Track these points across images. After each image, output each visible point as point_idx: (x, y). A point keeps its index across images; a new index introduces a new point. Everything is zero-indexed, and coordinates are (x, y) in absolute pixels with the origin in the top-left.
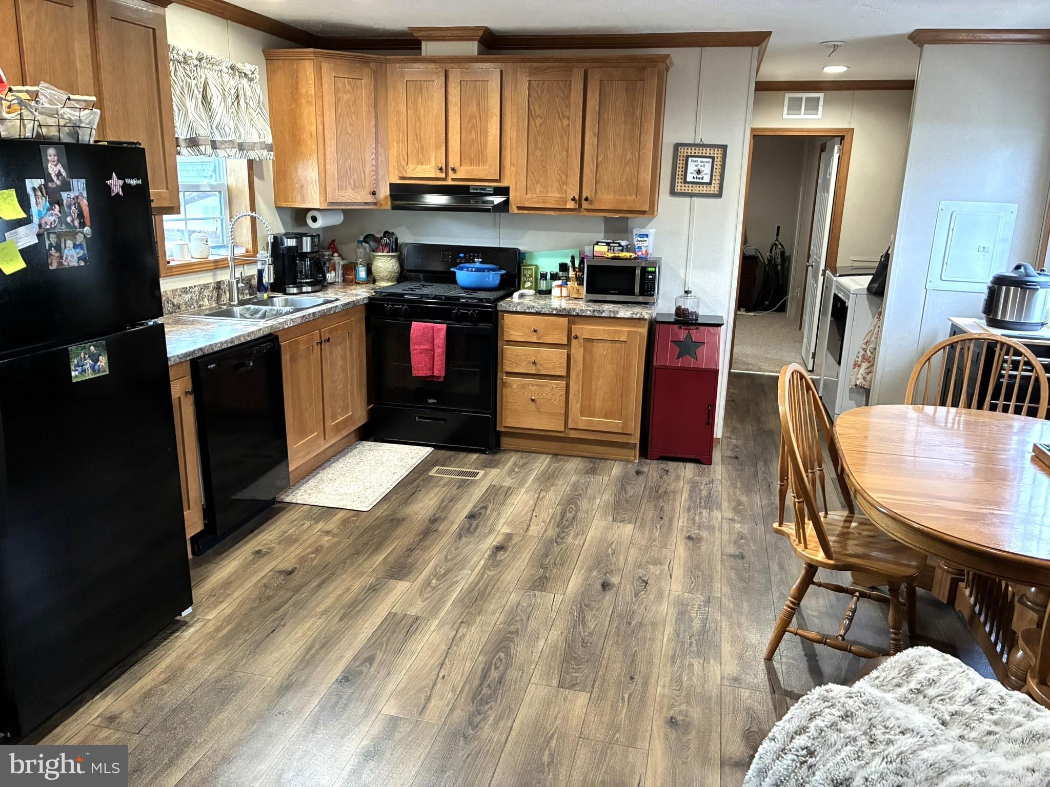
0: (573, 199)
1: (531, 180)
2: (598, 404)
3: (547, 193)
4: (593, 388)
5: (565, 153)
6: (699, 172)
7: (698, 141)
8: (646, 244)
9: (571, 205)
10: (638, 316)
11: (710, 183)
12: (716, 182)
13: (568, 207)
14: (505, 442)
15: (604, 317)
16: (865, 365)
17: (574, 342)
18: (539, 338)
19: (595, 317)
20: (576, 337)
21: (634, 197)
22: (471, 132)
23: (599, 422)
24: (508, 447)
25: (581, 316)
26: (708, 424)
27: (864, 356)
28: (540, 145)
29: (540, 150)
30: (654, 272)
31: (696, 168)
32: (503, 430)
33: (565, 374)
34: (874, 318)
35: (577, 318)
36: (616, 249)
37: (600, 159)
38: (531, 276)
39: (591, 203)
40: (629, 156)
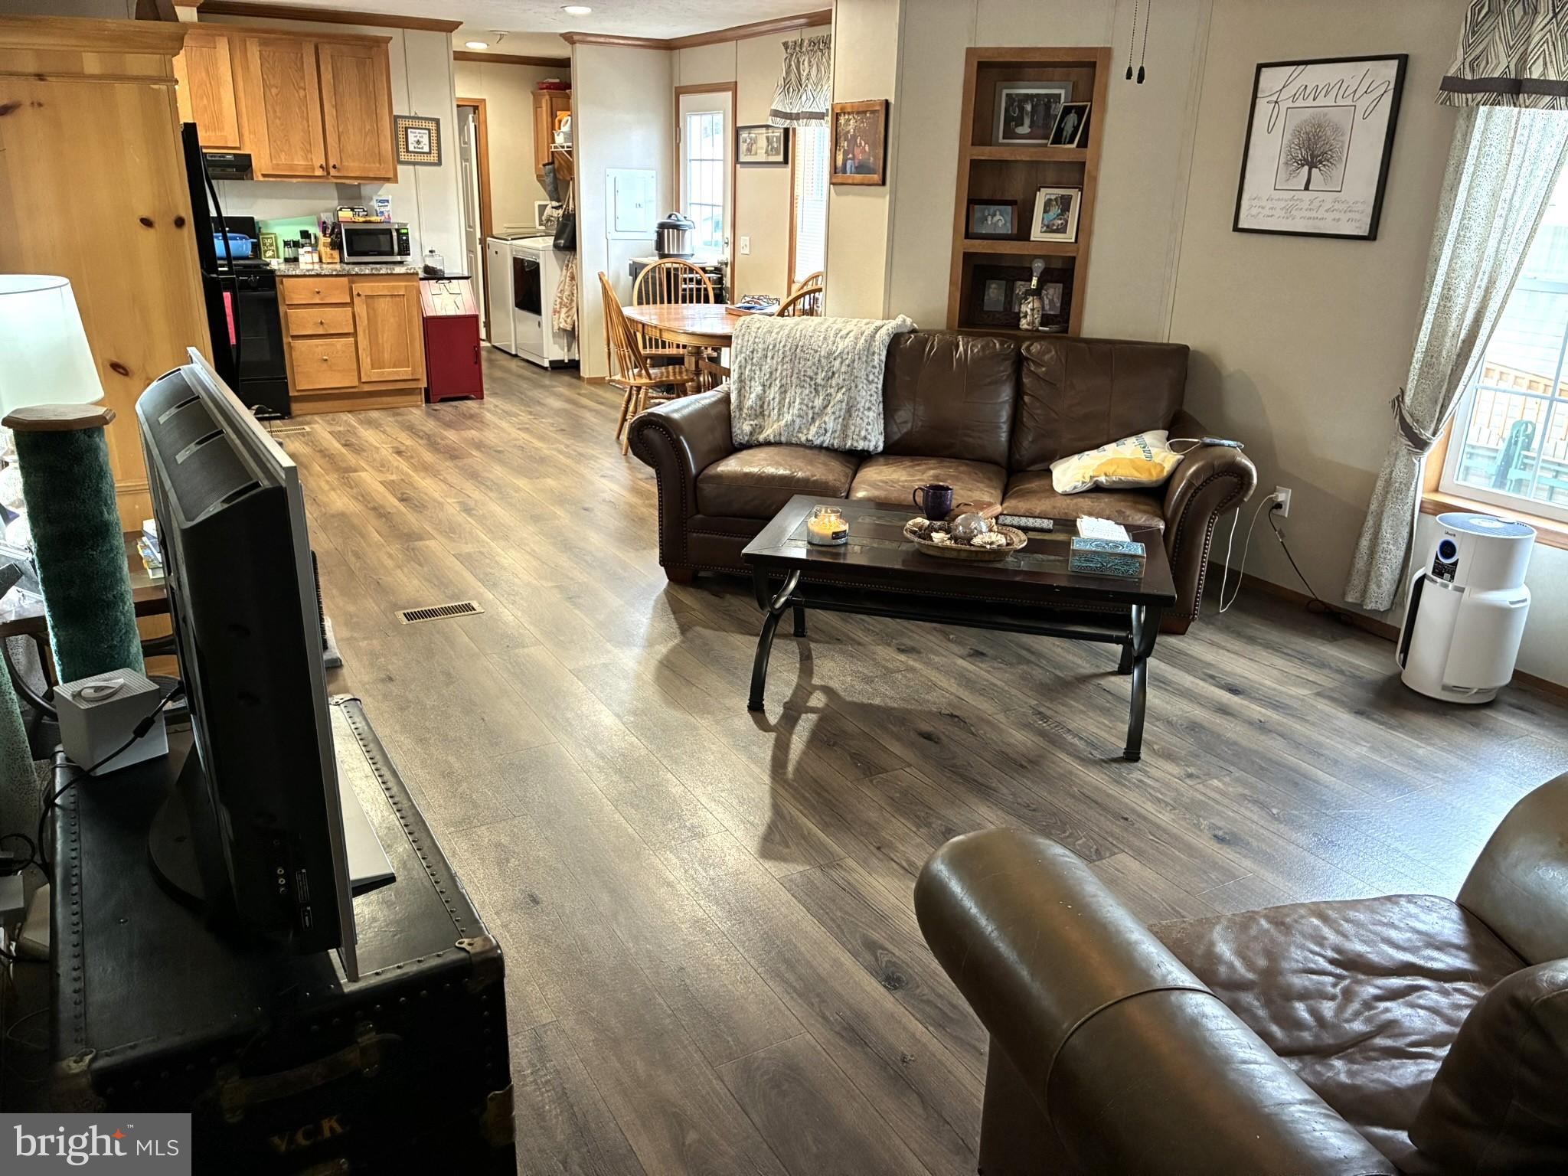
0: (321, 167)
1: (274, 147)
2: (386, 356)
3: (293, 160)
4: (380, 341)
5: (305, 122)
6: (418, 142)
7: (413, 114)
8: (387, 209)
9: (319, 172)
10: (412, 271)
11: (430, 153)
12: (435, 152)
13: (317, 174)
14: (296, 407)
15: (382, 274)
16: (564, 310)
17: (356, 300)
18: (322, 299)
19: (373, 275)
20: (359, 295)
21: (378, 165)
22: (202, 98)
23: (390, 373)
24: (299, 412)
25: (361, 275)
26: (476, 363)
27: (561, 303)
28: (278, 114)
29: (280, 119)
30: (407, 234)
31: (416, 139)
32: (296, 394)
33: (352, 331)
34: (562, 270)
35: (355, 278)
36: (361, 214)
37: (340, 130)
38: (271, 245)
39: (339, 170)
40: (368, 127)
